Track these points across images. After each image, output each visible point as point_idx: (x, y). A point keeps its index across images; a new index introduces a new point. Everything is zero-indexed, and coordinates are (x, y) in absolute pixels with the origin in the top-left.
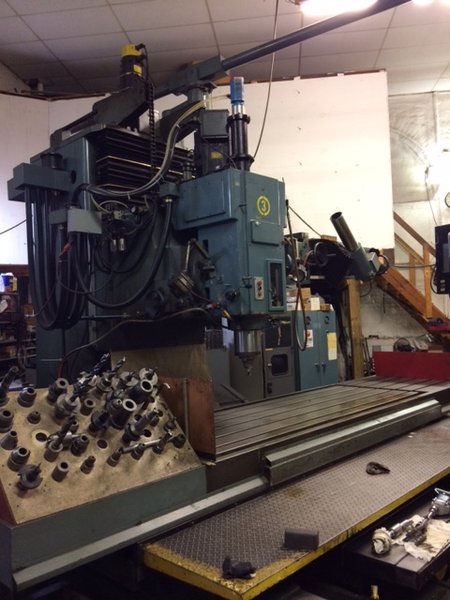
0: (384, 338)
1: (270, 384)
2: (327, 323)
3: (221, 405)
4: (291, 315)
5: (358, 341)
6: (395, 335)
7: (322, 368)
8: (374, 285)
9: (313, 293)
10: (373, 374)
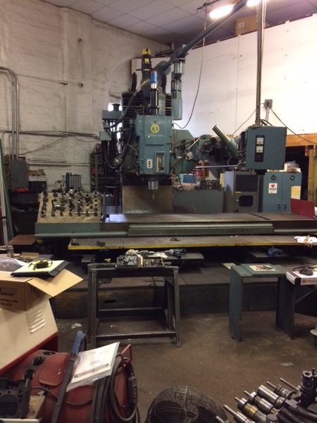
2: (292, 180)
7: (284, 206)
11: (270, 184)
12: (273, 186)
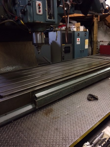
0: (105, 42)
1: (64, 57)
2: (85, 36)
3: (39, 64)
4: (72, 33)
5: (96, 42)
6: (109, 41)
7: (82, 51)
8: (104, 24)
9: (81, 25)
10: (99, 53)
11: (77, 39)
12: (78, 40)
